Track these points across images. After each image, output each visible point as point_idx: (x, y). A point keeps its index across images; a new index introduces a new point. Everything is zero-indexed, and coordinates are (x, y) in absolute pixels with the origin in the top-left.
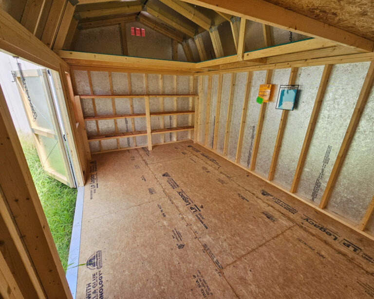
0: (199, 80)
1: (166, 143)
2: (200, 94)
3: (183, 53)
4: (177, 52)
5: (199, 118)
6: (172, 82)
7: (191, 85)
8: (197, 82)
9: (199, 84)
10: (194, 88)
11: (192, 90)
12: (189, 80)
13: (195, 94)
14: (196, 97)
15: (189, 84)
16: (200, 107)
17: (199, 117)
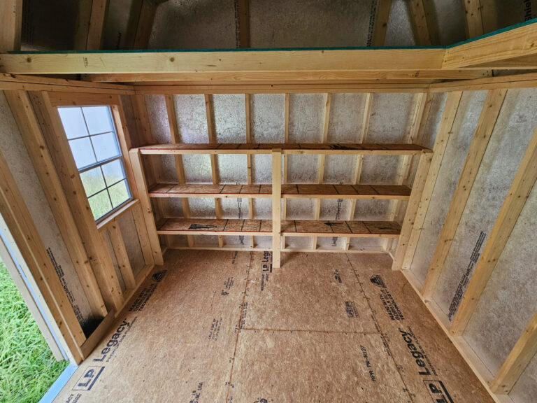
0: (443, 106)
1: (320, 251)
2: (438, 148)
3: (407, 25)
4: (385, 25)
5: (420, 212)
6: (358, 112)
7: (416, 117)
8: (436, 109)
9: (441, 115)
10: (421, 125)
11: (413, 131)
12: (411, 103)
13: (422, 145)
14: (423, 157)
15: (409, 114)
16: (430, 184)
17: (422, 211)
